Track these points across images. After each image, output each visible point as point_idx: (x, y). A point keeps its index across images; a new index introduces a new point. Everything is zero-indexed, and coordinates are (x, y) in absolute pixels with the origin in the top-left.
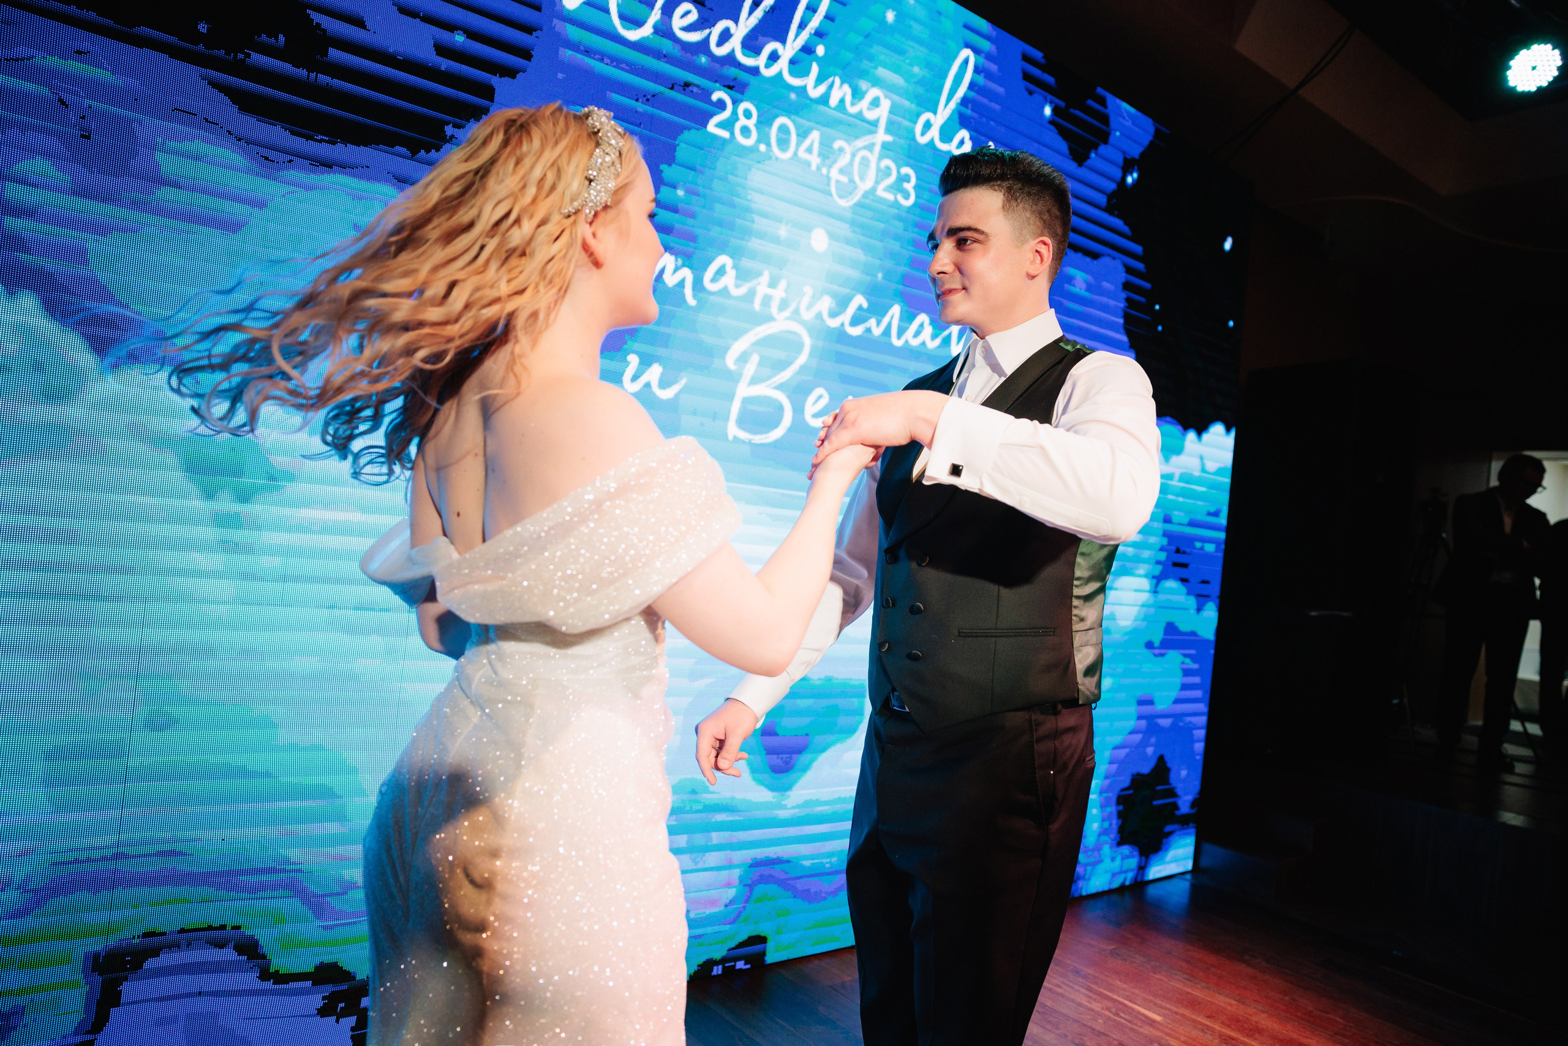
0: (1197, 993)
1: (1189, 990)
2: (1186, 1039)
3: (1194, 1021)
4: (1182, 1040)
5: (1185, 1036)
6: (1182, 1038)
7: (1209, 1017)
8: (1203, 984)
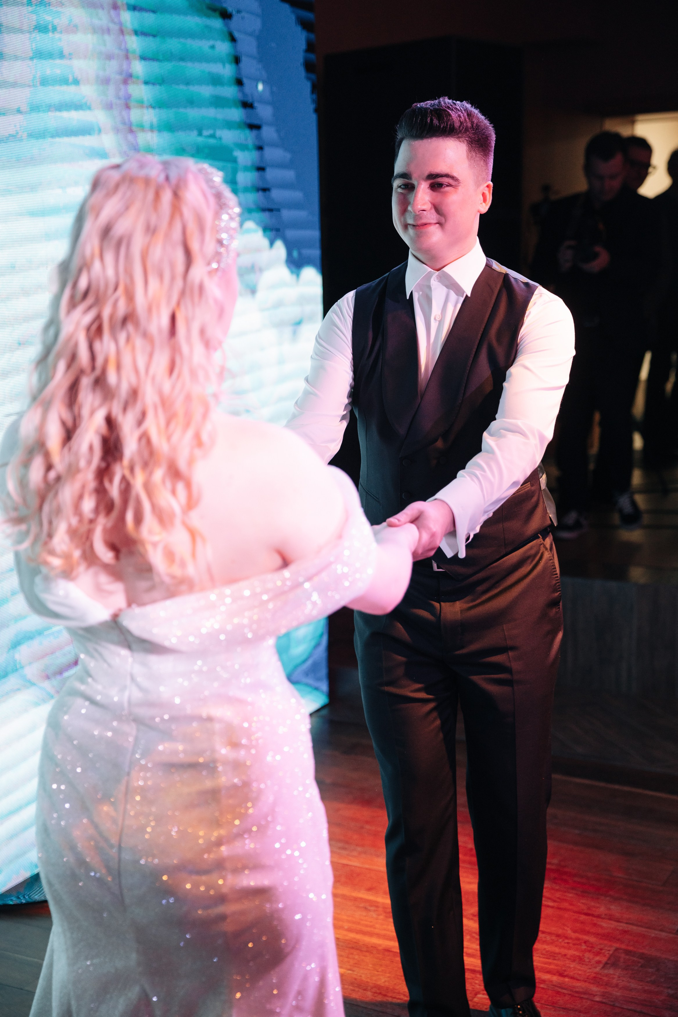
0: (355, 863)
1: (345, 862)
2: (350, 925)
3: (356, 899)
4: (346, 927)
5: (348, 921)
6: (346, 925)
7: (370, 889)
8: (359, 849)
